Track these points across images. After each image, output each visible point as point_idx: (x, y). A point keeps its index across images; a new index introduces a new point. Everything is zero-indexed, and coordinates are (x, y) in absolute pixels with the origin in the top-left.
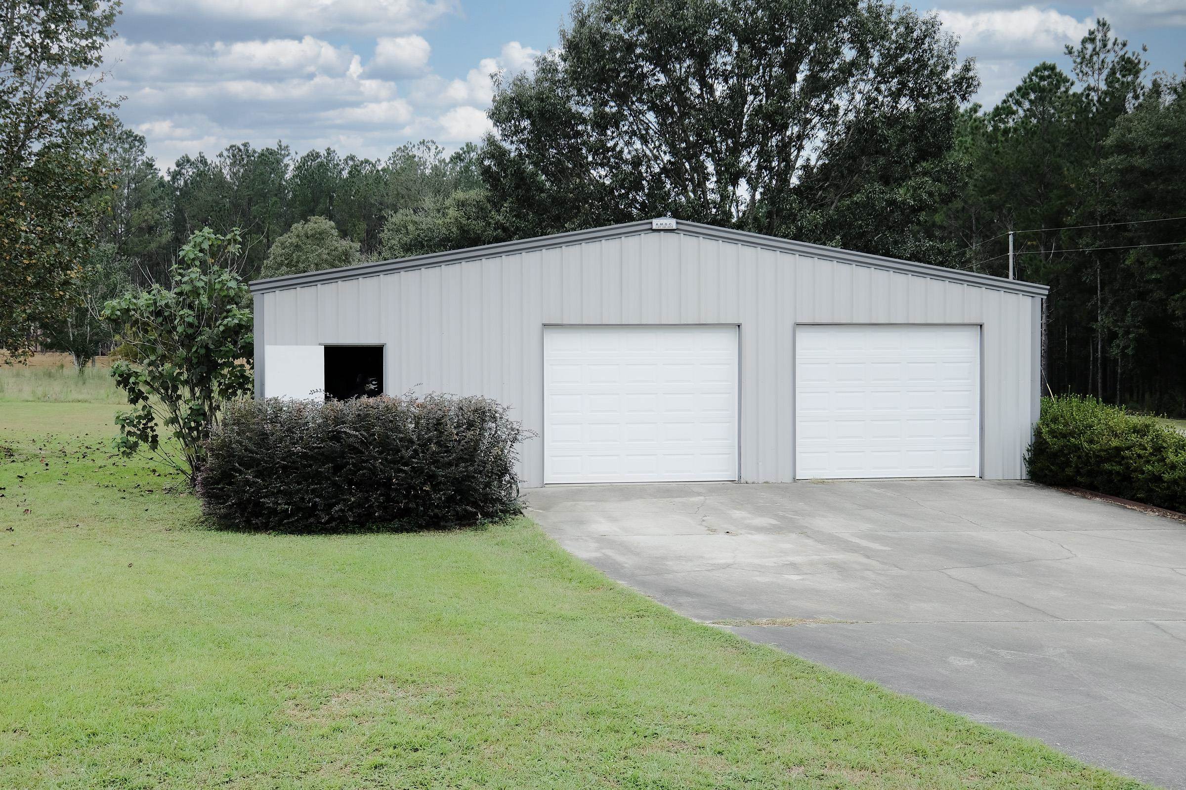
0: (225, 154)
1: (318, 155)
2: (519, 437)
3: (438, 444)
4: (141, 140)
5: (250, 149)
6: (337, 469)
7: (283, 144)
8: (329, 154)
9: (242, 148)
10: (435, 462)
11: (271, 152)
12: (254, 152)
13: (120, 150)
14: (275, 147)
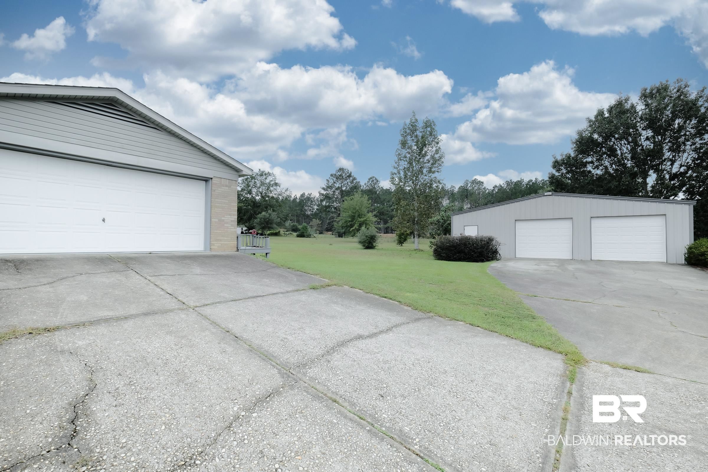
0: (505, 183)
1: (532, 181)
2: (501, 245)
3: (476, 244)
4: (482, 183)
5: (512, 181)
6: (455, 249)
7: (522, 179)
8: (536, 180)
9: (510, 181)
10: (475, 248)
11: (518, 181)
12: (513, 182)
13: (477, 186)
14: (520, 180)
